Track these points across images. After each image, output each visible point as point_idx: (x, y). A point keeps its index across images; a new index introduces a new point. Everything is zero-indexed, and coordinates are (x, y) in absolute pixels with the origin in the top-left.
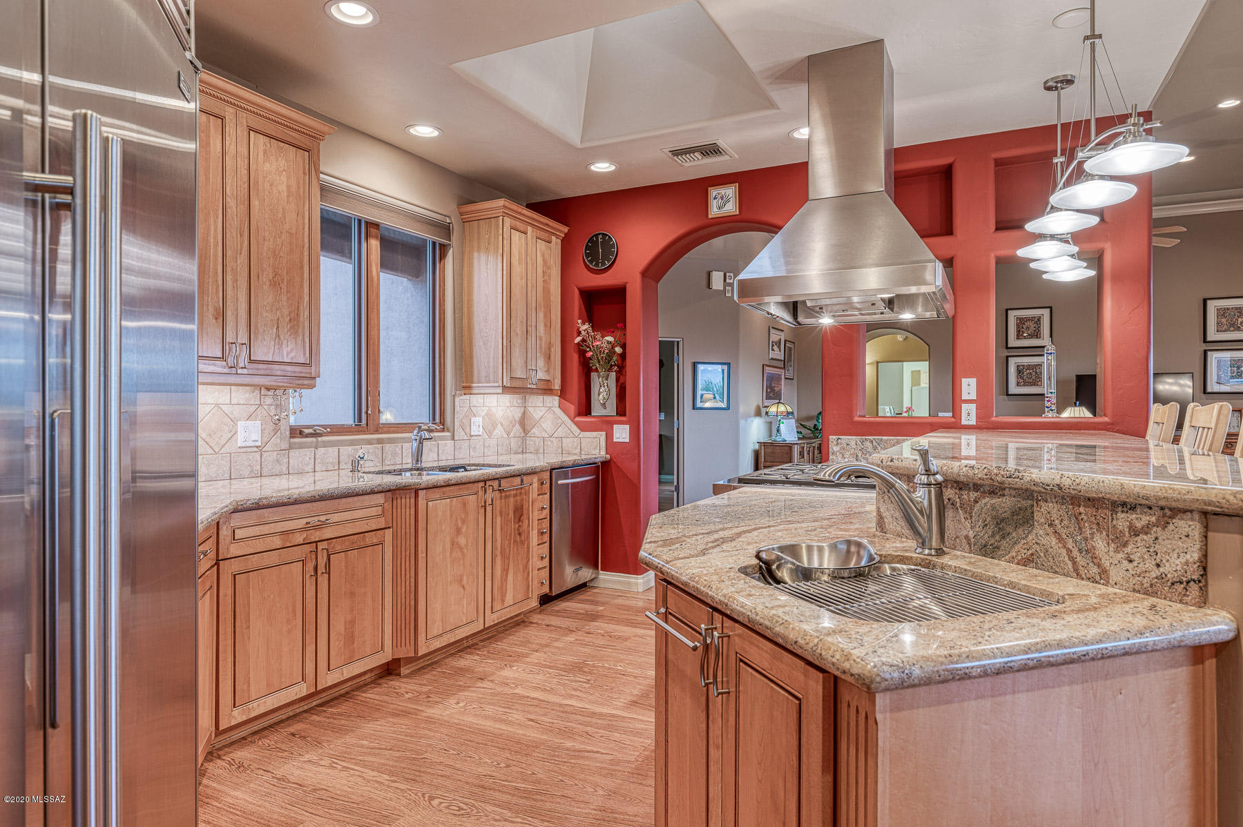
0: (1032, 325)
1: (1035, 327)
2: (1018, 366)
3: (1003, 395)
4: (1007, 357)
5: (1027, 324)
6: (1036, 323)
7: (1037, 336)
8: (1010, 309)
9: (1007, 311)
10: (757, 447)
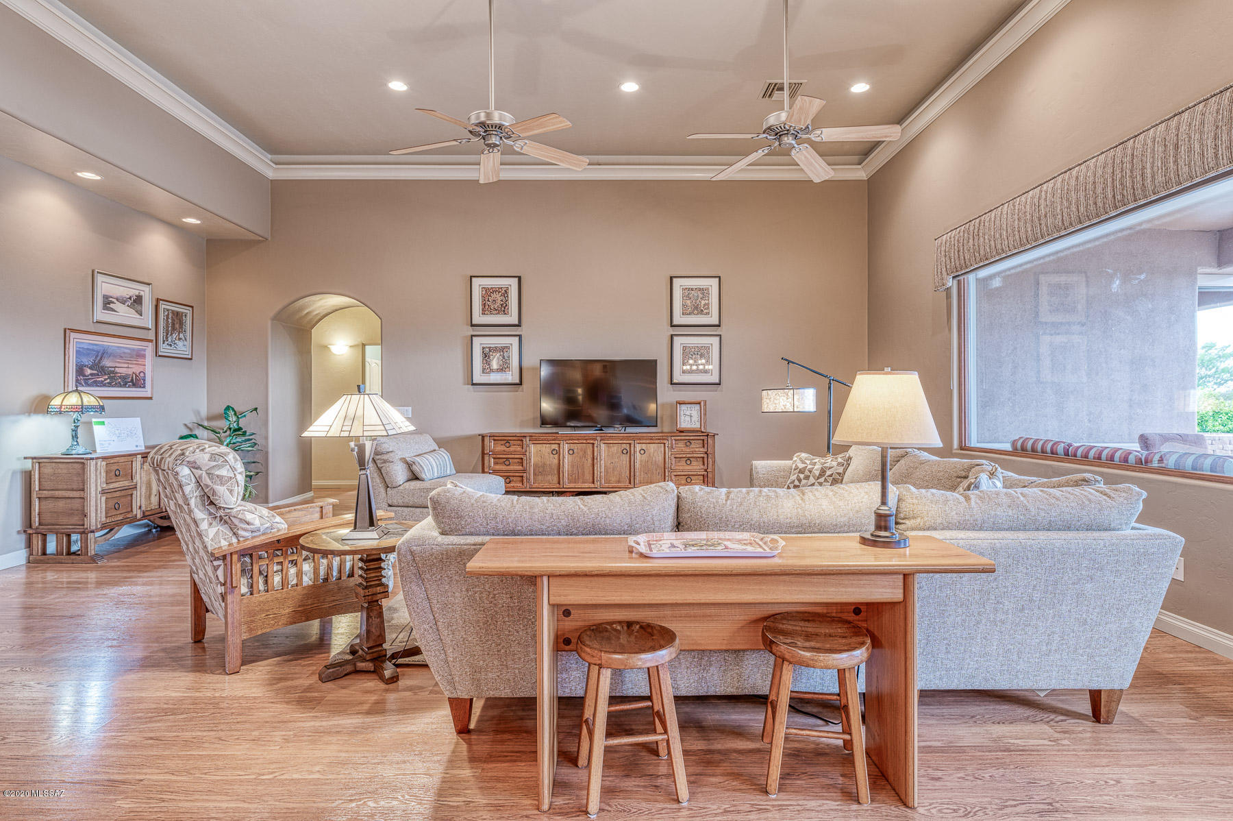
0: (498, 297)
1: (502, 301)
2: (483, 348)
3: (468, 384)
4: (472, 336)
5: (494, 296)
6: (503, 295)
7: (504, 311)
8: (474, 276)
9: (471, 277)
10: (28, 465)
